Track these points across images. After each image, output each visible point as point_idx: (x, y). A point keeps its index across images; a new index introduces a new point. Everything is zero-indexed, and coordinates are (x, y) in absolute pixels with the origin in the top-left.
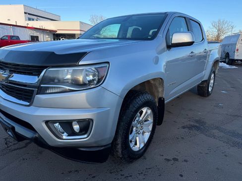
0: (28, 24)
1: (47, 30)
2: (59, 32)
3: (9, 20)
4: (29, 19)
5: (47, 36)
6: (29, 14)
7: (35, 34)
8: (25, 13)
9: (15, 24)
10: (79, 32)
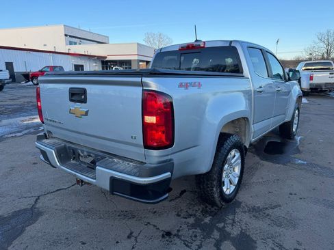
0: (69, 50)
1: (95, 56)
2: (109, 58)
3: (45, 45)
4: (71, 43)
5: (94, 64)
6: (70, 36)
7: (79, 62)
8: (66, 35)
9: (53, 50)
10: (136, 58)
